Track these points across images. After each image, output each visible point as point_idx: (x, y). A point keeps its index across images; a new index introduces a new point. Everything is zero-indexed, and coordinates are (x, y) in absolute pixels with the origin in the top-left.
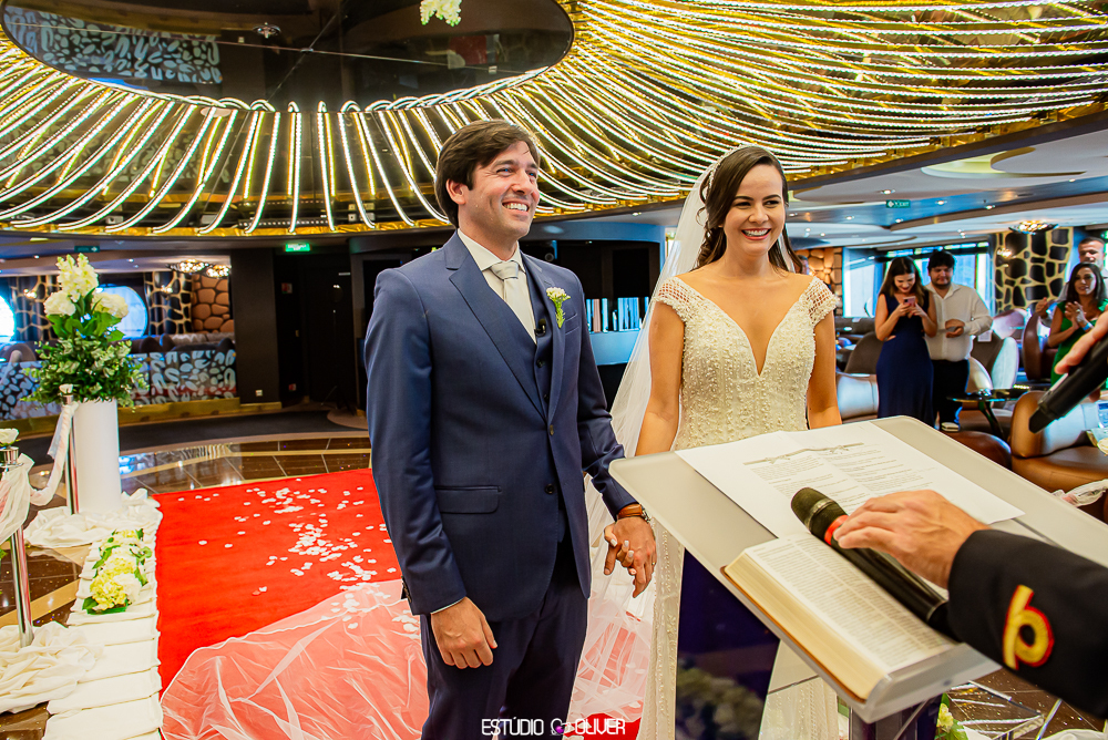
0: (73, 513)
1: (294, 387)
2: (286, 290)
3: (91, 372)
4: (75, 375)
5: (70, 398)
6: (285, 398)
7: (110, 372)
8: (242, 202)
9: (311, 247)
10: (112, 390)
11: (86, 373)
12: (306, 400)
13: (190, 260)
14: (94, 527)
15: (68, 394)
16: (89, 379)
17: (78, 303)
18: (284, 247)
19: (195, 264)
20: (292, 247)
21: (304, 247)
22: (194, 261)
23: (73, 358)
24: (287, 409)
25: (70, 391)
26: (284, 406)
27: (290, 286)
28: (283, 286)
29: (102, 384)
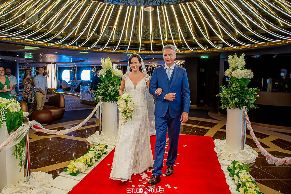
0: (99, 134)
1: (202, 101)
2: (201, 70)
3: (107, 93)
4: (103, 94)
5: (100, 100)
6: (198, 104)
7: (112, 94)
8: (179, 42)
9: (209, 57)
10: (114, 99)
11: (106, 93)
12: (206, 106)
13: (179, 61)
14: (103, 140)
15: (100, 99)
16: (107, 95)
17: (107, 72)
18: (200, 57)
19: (180, 62)
20: (203, 57)
21: (207, 57)
22: (180, 61)
23: (103, 88)
24: (198, 108)
25: (100, 98)
26: (197, 107)
27: (203, 69)
28: (201, 69)
29: (109, 97)
